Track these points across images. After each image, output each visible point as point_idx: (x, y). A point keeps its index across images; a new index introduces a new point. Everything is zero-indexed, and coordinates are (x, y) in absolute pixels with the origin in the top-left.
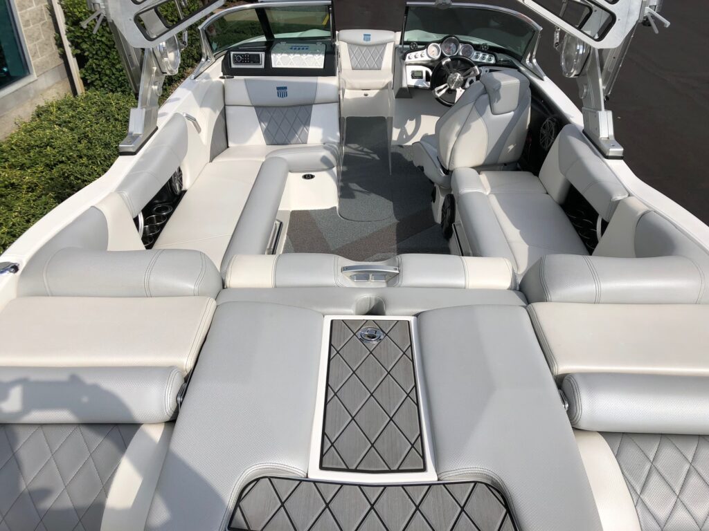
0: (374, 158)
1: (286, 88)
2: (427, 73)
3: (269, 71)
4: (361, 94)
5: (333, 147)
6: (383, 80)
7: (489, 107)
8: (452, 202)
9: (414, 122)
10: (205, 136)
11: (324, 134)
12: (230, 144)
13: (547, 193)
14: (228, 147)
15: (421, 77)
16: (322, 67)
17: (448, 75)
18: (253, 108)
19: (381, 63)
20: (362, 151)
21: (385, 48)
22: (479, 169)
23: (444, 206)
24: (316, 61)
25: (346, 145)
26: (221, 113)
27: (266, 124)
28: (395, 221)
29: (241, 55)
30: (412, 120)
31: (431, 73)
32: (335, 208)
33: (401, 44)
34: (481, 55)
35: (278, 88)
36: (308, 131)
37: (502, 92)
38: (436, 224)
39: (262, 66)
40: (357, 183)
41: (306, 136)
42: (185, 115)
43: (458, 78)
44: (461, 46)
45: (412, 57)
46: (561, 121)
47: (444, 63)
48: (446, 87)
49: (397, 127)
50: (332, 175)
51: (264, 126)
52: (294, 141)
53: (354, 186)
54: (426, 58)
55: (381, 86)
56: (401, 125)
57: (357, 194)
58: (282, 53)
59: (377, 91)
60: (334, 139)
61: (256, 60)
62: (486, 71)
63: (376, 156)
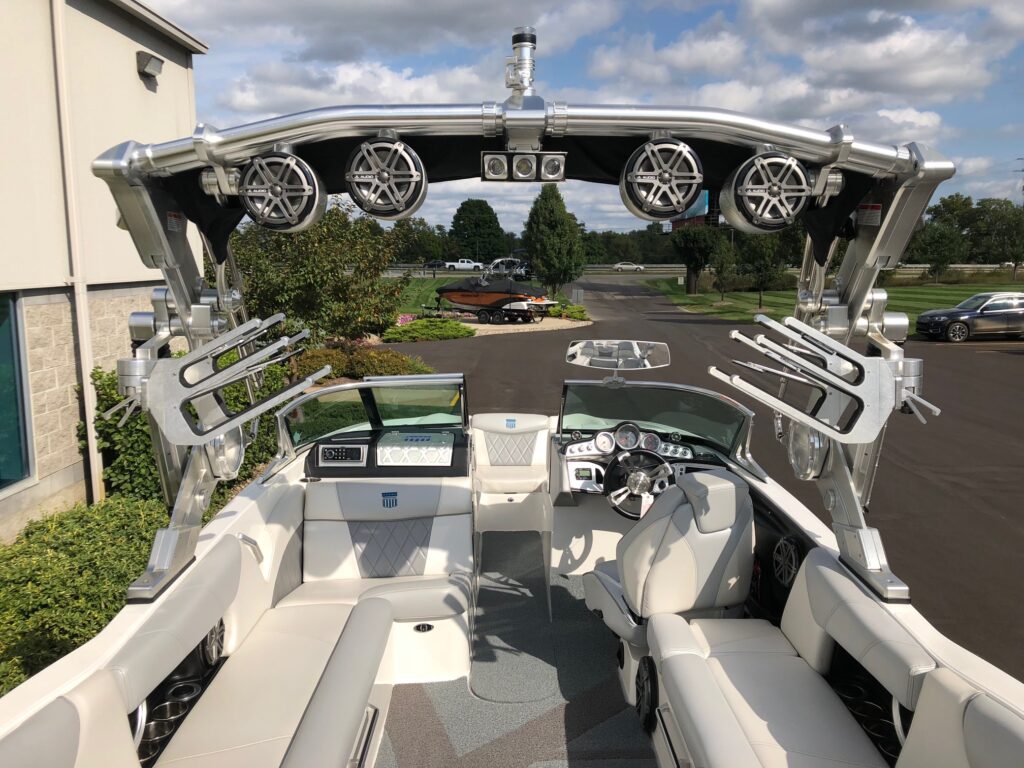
0: (523, 594)
1: (395, 494)
2: (598, 471)
3: (373, 470)
4: (503, 499)
5: (463, 580)
6: (534, 480)
7: (693, 521)
8: (650, 670)
9: (582, 540)
10: (269, 569)
11: (450, 559)
12: (307, 578)
13: (799, 656)
14: (302, 582)
15: (590, 478)
16: (449, 464)
17: (628, 475)
18: (346, 523)
19: (531, 457)
20: (506, 583)
21: (535, 437)
22: (688, 615)
23: (638, 676)
24: (442, 456)
25: (481, 574)
26: (297, 531)
27: (364, 546)
28: (563, 701)
29: (334, 449)
30: (579, 537)
31: (603, 472)
32: (464, 678)
33: (558, 432)
34: (671, 448)
35: (384, 495)
36: (425, 555)
37: (710, 499)
38: (628, 705)
39: (363, 464)
40: (499, 636)
41: (423, 562)
42: (240, 537)
43: (642, 478)
44: (642, 436)
45: (574, 450)
46: (803, 544)
47: (620, 459)
48: (626, 491)
49: (558, 548)
50: (461, 623)
51: (360, 548)
52: (404, 571)
53: (494, 640)
54: (595, 451)
55: (533, 489)
56: (564, 545)
57: (499, 653)
58: (393, 446)
59: (527, 495)
60: (464, 565)
61: (355, 455)
62: (682, 470)
63: (527, 592)
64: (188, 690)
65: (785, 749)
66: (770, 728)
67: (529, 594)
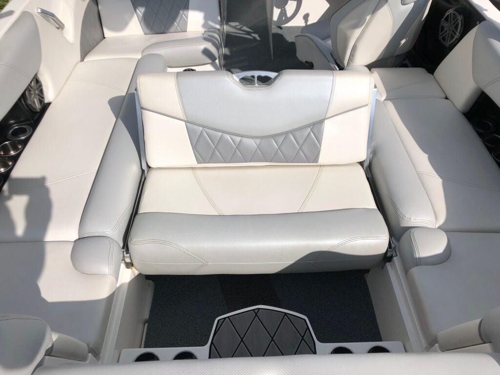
0: (255, 38)
5: (213, 37)
10: (72, 32)
12: (108, 33)
13: (446, 98)
14: (104, 38)
20: (241, 29)
22: (370, 67)
25: (227, 24)
36: (187, 17)
41: (186, 23)
42: (39, 11)
51: (141, 11)
52: (173, 29)
56: (282, 5)
60: (215, 23)
63: (256, 36)
64: (22, 131)
65: (441, 177)
66: (430, 159)
67: (258, 38)
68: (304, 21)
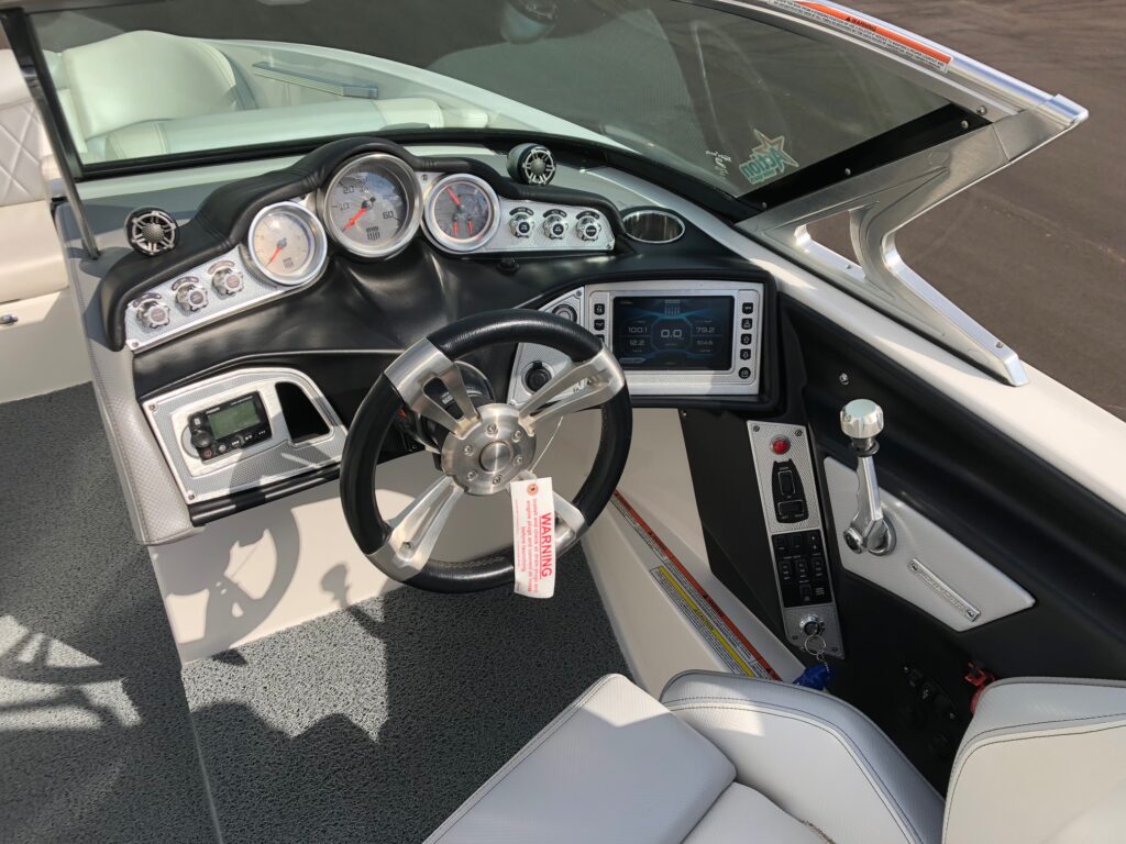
2: (287, 392)
9: (266, 543)
15: (261, 431)
17: (448, 426)
30: (250, 541)
31: (312, 391)
34: (537, 214)
44: (427, 187)
48: (449, 490)
49: (188, 591)
56: (207, 576)
62: (599, 309)
68: (329, 596)
